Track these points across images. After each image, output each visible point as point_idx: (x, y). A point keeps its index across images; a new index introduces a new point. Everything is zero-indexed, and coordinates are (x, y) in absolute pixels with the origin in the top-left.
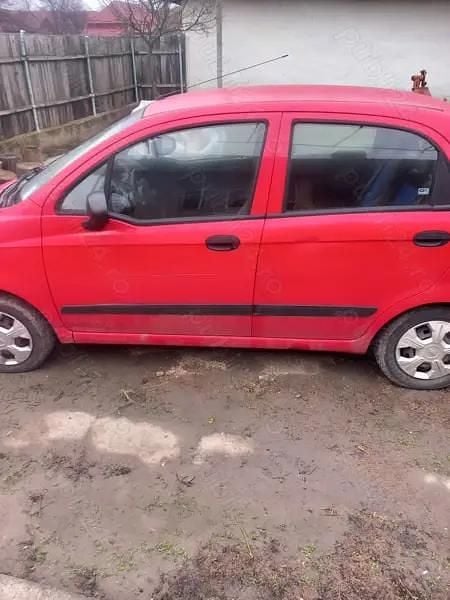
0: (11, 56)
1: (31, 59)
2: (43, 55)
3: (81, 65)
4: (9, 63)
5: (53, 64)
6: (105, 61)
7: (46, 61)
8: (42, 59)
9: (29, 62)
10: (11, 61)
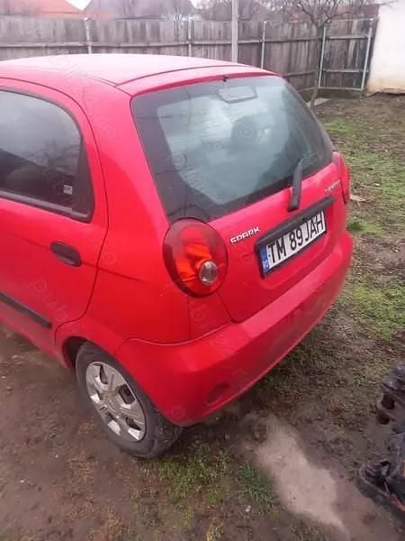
0: (177, 40)
1: (196, 43)
2: (211, 39)
3: (254, 49)
4: (174, 46)
5: (222, 47)
6: (286, 46)
7: (214, 45)
8: (209, 43)
9: (193, 45)
10: (175, 44)
